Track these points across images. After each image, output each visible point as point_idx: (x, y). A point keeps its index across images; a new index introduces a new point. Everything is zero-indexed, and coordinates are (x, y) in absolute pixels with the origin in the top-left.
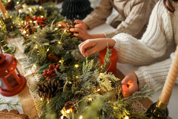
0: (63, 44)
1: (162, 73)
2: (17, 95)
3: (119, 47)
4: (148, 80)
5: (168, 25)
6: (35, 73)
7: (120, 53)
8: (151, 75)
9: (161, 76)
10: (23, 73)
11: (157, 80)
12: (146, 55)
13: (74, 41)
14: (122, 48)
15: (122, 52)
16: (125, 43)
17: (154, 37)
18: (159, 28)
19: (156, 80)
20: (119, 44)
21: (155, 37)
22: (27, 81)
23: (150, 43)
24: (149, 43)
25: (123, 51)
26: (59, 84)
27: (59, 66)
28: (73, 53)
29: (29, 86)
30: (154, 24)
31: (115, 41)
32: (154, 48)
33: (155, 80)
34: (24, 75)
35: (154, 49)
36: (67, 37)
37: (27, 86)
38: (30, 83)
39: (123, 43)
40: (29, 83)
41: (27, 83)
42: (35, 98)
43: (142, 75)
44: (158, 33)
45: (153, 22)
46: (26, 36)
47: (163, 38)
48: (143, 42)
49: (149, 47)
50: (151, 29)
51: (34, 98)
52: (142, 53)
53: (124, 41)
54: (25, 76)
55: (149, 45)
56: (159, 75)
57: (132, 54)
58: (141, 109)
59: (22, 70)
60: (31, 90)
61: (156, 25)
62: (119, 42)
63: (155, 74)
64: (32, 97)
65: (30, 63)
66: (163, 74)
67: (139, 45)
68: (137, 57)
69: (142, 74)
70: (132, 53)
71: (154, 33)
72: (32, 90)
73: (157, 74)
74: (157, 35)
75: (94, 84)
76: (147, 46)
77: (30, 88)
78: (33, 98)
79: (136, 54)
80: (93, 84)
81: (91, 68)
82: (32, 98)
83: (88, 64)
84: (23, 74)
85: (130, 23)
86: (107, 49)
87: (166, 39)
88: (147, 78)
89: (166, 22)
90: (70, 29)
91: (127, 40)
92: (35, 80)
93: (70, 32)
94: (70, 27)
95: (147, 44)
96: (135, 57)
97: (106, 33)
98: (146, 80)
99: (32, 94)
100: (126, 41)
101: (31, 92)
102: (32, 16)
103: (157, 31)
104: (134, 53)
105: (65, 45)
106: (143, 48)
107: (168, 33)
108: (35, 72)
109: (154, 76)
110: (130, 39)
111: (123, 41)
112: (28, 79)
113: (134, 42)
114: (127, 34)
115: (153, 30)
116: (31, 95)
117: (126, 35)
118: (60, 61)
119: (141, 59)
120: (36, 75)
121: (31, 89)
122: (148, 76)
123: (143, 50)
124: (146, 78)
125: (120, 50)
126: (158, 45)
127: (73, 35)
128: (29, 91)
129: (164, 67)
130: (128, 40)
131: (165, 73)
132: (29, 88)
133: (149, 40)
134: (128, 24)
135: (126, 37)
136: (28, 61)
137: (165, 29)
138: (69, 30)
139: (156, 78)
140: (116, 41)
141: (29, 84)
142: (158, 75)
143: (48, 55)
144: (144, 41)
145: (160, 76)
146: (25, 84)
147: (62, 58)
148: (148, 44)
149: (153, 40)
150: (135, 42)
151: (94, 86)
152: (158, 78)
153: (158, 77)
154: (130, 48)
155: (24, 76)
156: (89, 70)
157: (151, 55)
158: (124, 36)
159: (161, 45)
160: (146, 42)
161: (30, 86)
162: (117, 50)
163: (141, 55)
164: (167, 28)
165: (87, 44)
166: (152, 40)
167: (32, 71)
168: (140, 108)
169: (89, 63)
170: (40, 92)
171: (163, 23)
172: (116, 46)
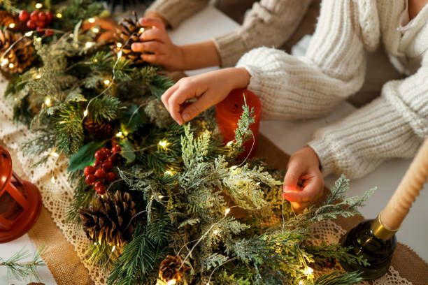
0: (117, 85)
1: (372, 139)
2: (26, 235)
3: (260, 86)
4: (344, 162)
5: (369, 16)
6: (56, 170)
7: (263, 99)
8: (348, 148)
9: (370, 147)
10: (27, 174)
11: (362, 157)
12: (325, 94)
13: (146, 78)
14: (268, 87)
15: (269, 97)
16: (273, 73)
17: (337, 48)
18: (347, 25)
19: (359, 157)
20: (260, 78)
21: (341, 48)
22: (43, 195)
23: (329, 64)
24: (327, 64)
25: (271, 93)
26: (133, 203)
27: (119, 149)
28: (150, 109)
29: (52, 208)
30: (335, 17)
31: (248, 73)
32: (340, 74)
33: (357, 156)
34: (31, 178)
35: (339, 77)
36: (126, 70)
37: (47, 209)
38: (51, 200)
39: (269, 73)
40: (48, 198)
41: (43, 199)
42: (74, 237)
43: (327, 150)
44: (347, 38)
45: (333, 12)
46: (10, 69)
47: (357, 47)
48: (312, 63)
49: (329, 75)
50: (330, 29)
51: (72, 239)
52: (314, 90)
53: (270, 69)
54: (33, 180)
55: (328, 68)
56: (365, 144)
57: (291, 97)
58: (329, 228)
59: (21, 165)
60: (57, 216)
61: (339, 18)
62: (259, 73)
63: (358, 144)
64: (66, 236)
65: (41, 148)
66: (375, 141)
67: (305, 73)
68: (303, 101)
69: (327, 147)
70: (291, 94)
71: (337, 39)
72: (60, 216)
73: (360, 143)
74: (343, 42)
75: (219, 192)
76: (324, 72)
77: (54, 211)
78: (70, 239)
79: (299, 95)
80: (216, 191)
81: (205, 153)
82: (68, 239)
83: (195, 143)
84: (24, 175)
85: (274, 8)
86: (243, 107)
87: (365, 48)
88: (340, 157)
89: (365, 9)
90: (130, 45)
91: (276, 65)
92: (63, 188)
93: (132, 53)
94: (131, 42)
95: (321, 65)
96: (297, 101)
97: (220, 41)
98: (339, 162)
99: (65, 229)
100: (274, 68)
101: (59, 224)
102: (11, 10)
103: (344, 32)
104: (296, 93)
105: (125, 89)
106: (316, 79)
107: (370, 34)
108: (56, 167)
109: (354, 148)
110: (284, 61)
111: (266, 69)
112: (42, 188)
113: (292, 66)
114: (273, 50)
115: (334, 32)
116: (62, 230)
117: (271, 53)
118: (119, 135)
119: (313, 104)
120: (61, 174)
121: (58, 214)
122: (342, 154)
123: (316, 83)
124: (338, 158)
125: (263, 93)
126: (347, 65)
127: (140, 58)
128: (55, 221)
129: (374, 123)
130: (278, 66)
131: (378, 140)
132: (51, 213)
133: (327, 56)
134: (270, 12)
135: (272, 57)
136: (34, 143)
137: (362, 25)
138: (130, 48)
139: (360, 152)
140: (251, 73)
141: (48, 202)
142: (363, 146)
143: (87, 124)
144: (313, 60)
145: (367, 147)
146: (40, 204)
147: (122, 126)
148: (324, 67)
149: (335, 55)
150: (295, 66)
151: (220, 197)
152: (363, 151)
153: (364, 149)
154: (286, 85)
155: (29, 181)
156: (201, 158)
157: (335, 93)
158: (268, 55)
159: (355, 63)
160: (319, 63)
161: (54, 206)
162: (256, 93)
163: (311, 95)
164: (368, 22)
165: (183, 93)
166: (332, 56)
167: (48, 167)
168: (327, 226)
169: (199, 140)
170: (90, 230)
171: (358, 13)
172: (253, 85)
